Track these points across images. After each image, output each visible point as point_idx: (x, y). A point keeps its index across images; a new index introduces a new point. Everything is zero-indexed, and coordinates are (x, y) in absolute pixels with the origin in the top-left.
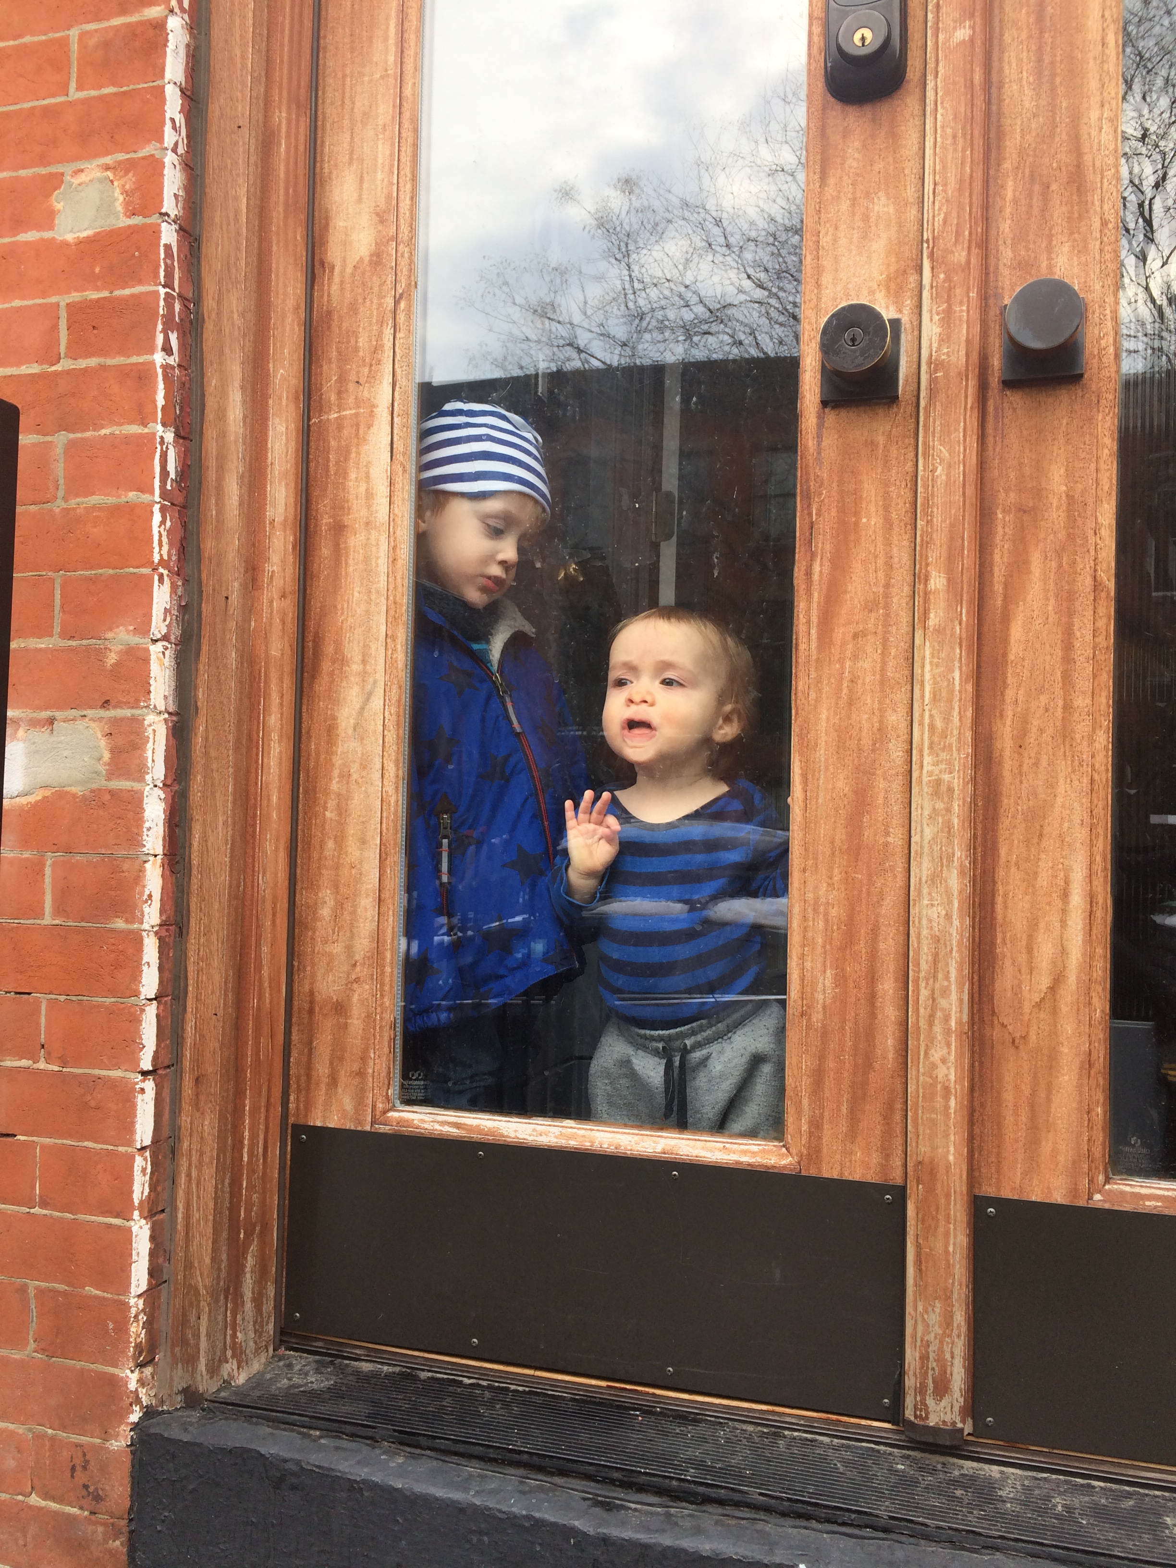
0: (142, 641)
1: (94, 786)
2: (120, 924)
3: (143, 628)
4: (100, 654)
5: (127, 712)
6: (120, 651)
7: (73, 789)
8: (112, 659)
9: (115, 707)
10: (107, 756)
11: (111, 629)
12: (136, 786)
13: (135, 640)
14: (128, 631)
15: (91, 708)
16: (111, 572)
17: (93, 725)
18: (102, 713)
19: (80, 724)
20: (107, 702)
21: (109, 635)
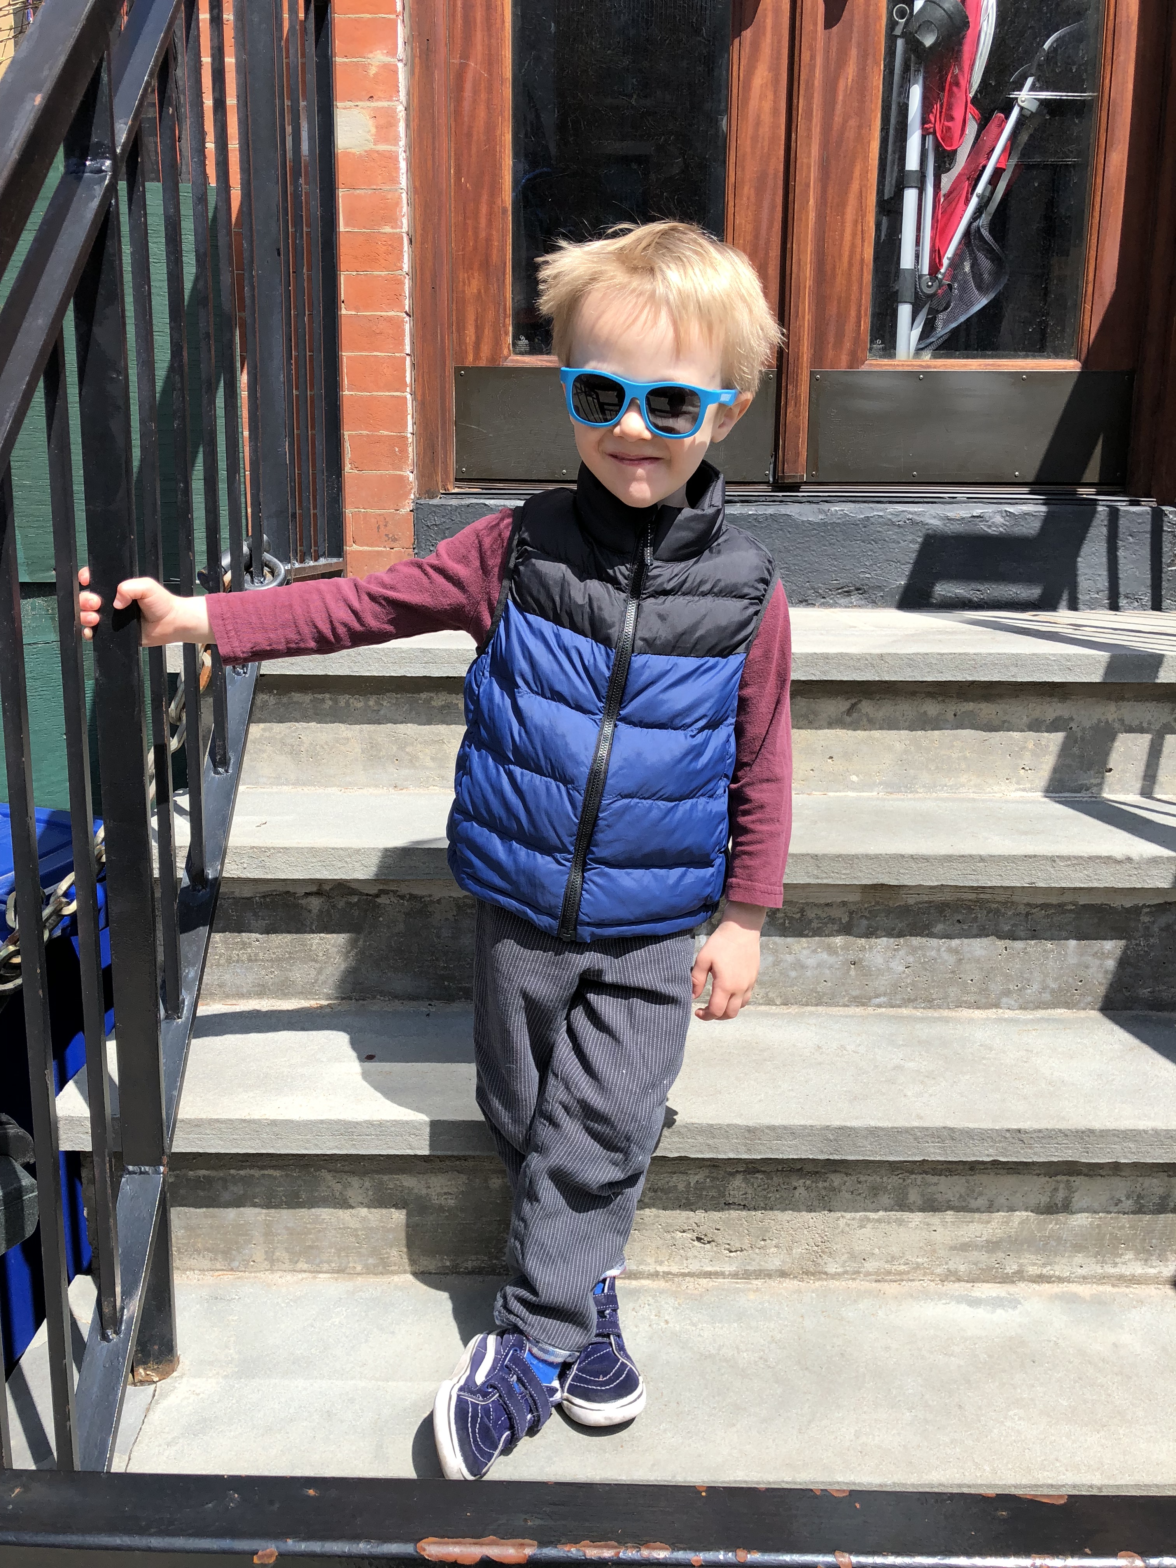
0: (392, 60)
1: (366, 148)
2: (387, 229)
3: (393, 52)
4: (365, 67)
5: (385, 104)
6: (378, 66)
7: (353, 150)
8: (373, 71)
9: (377, 100)
10: (373, 130)
11: (372, 52)
12: (393, 148)
13: (388, 59)
14: (383, 54)
15: (361, 100)
16: (369, 16)
17: (364, 111)
18: (368, 104)
19: (355, 111)
20: (372, 97)
21: (371, 55)
